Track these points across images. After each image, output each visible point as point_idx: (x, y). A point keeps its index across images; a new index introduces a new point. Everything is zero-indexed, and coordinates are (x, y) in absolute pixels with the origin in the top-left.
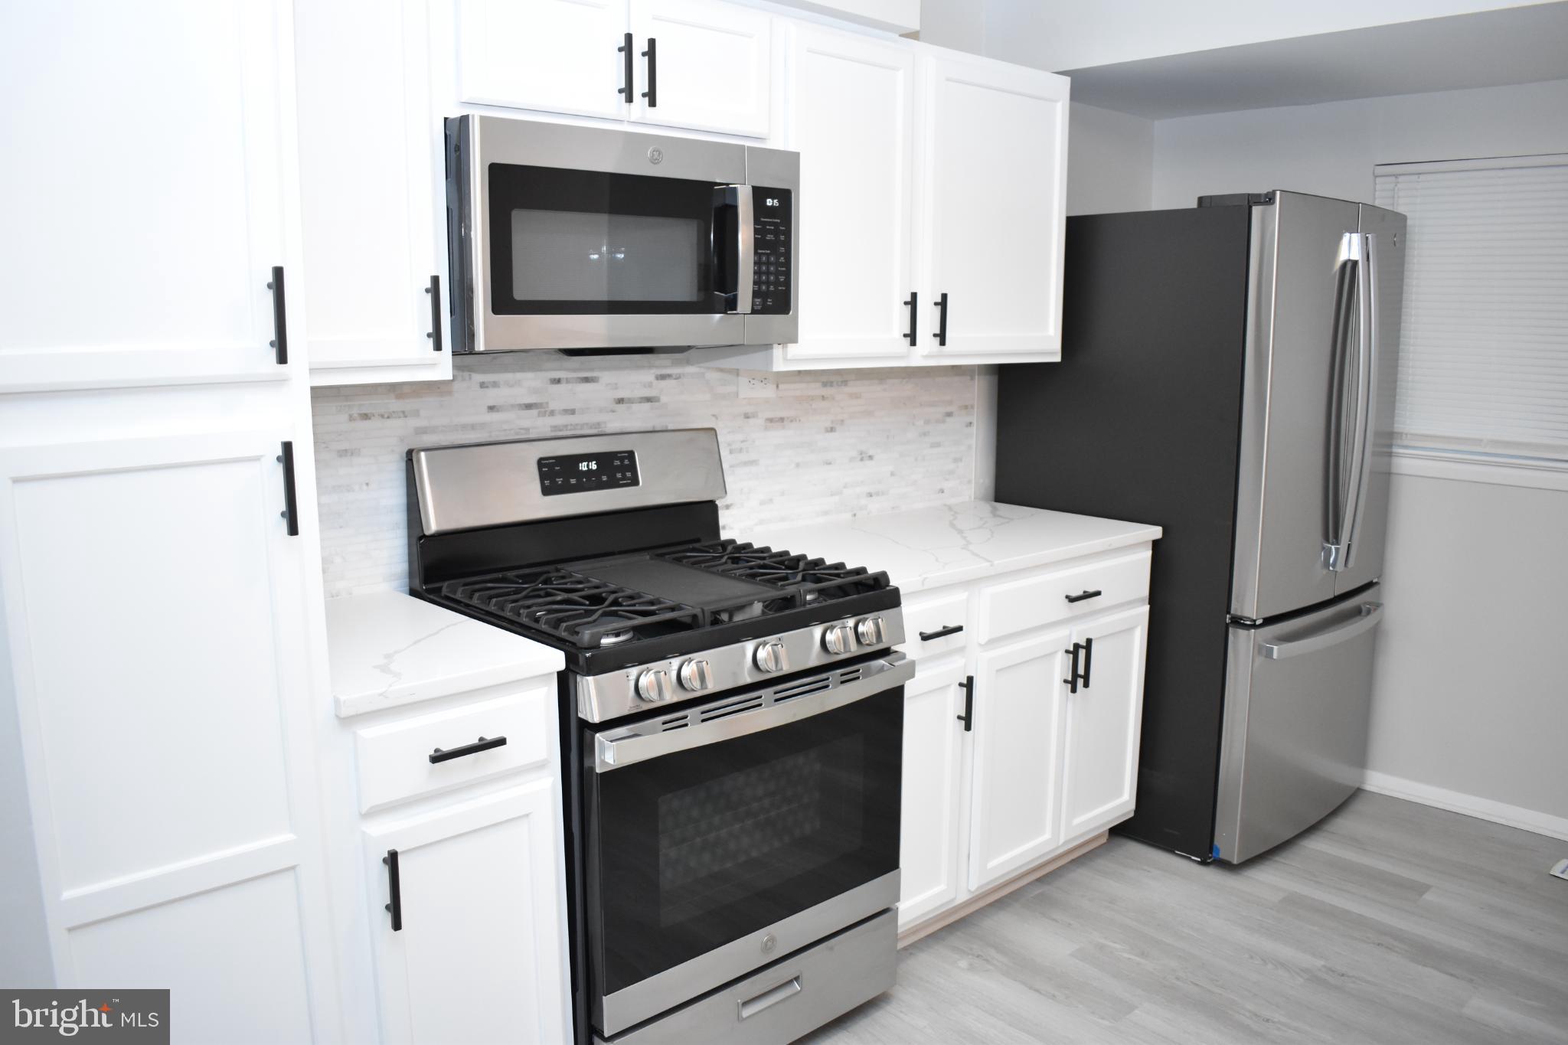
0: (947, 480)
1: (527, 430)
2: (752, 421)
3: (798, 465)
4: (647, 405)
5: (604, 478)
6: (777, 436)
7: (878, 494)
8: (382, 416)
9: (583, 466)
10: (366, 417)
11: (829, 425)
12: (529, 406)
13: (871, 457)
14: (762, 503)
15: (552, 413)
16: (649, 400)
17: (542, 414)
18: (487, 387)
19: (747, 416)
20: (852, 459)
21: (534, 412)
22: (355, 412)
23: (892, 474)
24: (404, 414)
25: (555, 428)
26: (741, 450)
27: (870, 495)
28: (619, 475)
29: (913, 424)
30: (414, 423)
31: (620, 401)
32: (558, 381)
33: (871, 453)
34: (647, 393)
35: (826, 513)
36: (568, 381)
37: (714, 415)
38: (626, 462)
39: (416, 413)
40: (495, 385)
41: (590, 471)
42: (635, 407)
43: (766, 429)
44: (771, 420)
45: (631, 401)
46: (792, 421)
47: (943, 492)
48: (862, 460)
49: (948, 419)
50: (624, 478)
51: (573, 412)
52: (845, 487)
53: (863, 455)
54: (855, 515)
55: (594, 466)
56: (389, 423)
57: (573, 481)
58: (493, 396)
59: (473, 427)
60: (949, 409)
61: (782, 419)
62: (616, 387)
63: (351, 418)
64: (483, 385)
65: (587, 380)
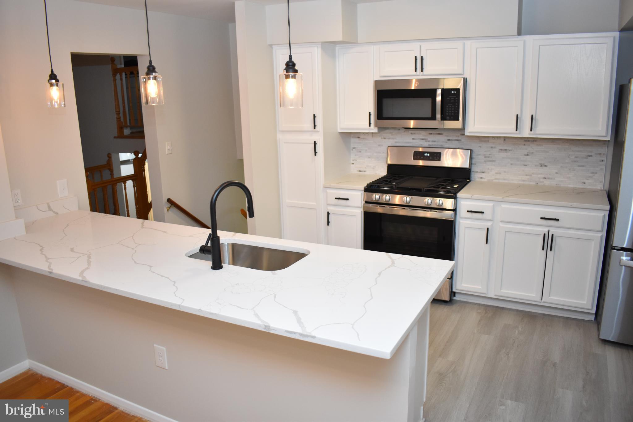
0: (587, 179)
1: (422, 145)
2: (494, 149)
3: (512, 164)
4: (457, 142)
5: (431, 158)
6: (503, 154)
7: (549, 178)
8: (388, 139)
9: (426, 154)
10: (385, 138)
11: (526, 153)
12: (423, 139)
13: (546, 166)
14: (497, 173)
15: (429, 141)
16: (458, 140)
17: (426, 141)
18: (412, 134)
19: (492, 148)
20: (536, 165)
21: (424, 141)
22: (383, 137)
23: (556, 173)
24: (393, 139)
25: (429, 145)
26: (489, 157)
27: (545, 178)
28: (435, 158)
29: (569, 157)
30: (395, 140)
31: (449, 140)
32: (431, 134)
33: (546, 164)
34: (457, 138)
35: (524, 181)
36: (434, 134)
37: (479, 146)
38: (438, 155)
39: (396, 139)
40: (414, 134)
41: (427, 156)
42: (453, 142)
43: (499, 152)
44: (501, 150)
45: (452, 140)
46: (510, 151)
47: (585, 183)
48: (541, 166)
49: (589, 158)
50: (436, 159)
51: (435, 141)
52: (533, 174)
53: (542, 165)
54: (537, 184)
55: (429, 155)
56: (389, 140)
57: (422, 158)
58: (414, 136)
59: (408, 143)
60: (590, 154)
61: (506, 150)
62: (448, 136)
63: (382, 138)
64: (411, 133)
65: (439, 134)
